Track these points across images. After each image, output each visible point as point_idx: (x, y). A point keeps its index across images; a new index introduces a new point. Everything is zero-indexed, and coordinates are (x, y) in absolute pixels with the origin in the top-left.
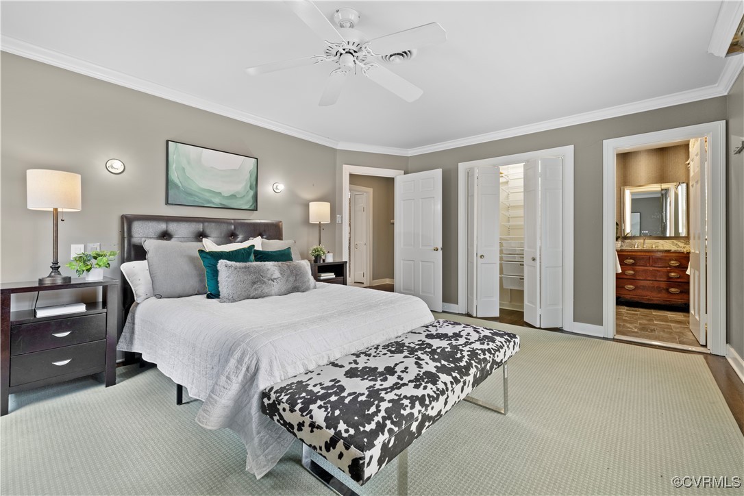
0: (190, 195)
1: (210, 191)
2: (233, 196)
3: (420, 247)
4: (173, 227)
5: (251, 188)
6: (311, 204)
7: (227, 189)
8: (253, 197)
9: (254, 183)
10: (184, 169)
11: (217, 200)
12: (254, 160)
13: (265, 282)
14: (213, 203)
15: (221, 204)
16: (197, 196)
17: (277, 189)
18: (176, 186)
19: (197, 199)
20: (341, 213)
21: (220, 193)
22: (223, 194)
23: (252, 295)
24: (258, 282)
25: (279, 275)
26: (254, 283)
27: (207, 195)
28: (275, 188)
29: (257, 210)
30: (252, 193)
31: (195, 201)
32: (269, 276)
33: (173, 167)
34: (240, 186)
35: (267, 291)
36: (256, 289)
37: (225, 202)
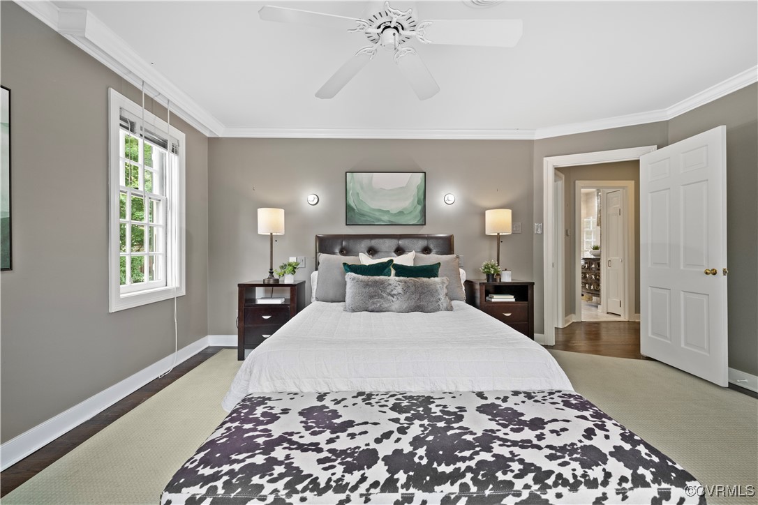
0: (363, 215)
1: (380, 210)
2: (401, 213)
3: (682, 268)
4: (351, 244)
5: (418, 203)
6: (487, 212)
7: (394, 207)
8: (420, 212)
9: (422, 197)
10: (358, 194)
11: (386, 218)
12: (422, 175)
13: (382, 297)
14: (382, 221)
15: (389, 221)
16: (369, 216)
17: (448, 200)
18: (353, 209)
19: (369, 219)
20: (541, 220)
21: (388, 211)
22: (391, 212)
23: (370, 308)
24: (375, 296)
25: (401, 292)
26: (371, 297)
27: (377, 214)
28: (447, 199)
29: (425, 224)
30: (419, 208)
31: (367, 220)
32: (388, 291)
33: (350, 193)
34: (407, 202)
35: (386, 305)
36: (373, 303)
37: (394, 220)
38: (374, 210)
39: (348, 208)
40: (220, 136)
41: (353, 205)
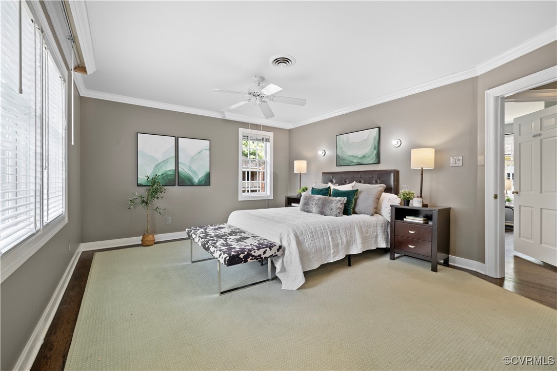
0: (344, 160)
1: (353, 156)
2: (364, 157)
5: (374, 149)
6: (413, 151)
7: (360, 153)
8: (376, 155)
9: (377, 144)
10: (342, 147)
11: (355, 161)
12: (378, 128)
14: (354, 162)
15: (358, 162)
16: (347, 160)
17: (397, 144)
18: (340, 157)
19: (347, 162)
22: (358, 156)
27: (351, 159)
29: (380, 163)
30: (375, 152)
31: (346, 163)
33: (338, 148)
34: (367, 150)
37: (360, 161)
38: (349, 156)
39: (337, 157)
40: (292, 128)
41: (339, 154)
